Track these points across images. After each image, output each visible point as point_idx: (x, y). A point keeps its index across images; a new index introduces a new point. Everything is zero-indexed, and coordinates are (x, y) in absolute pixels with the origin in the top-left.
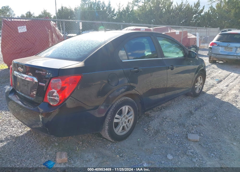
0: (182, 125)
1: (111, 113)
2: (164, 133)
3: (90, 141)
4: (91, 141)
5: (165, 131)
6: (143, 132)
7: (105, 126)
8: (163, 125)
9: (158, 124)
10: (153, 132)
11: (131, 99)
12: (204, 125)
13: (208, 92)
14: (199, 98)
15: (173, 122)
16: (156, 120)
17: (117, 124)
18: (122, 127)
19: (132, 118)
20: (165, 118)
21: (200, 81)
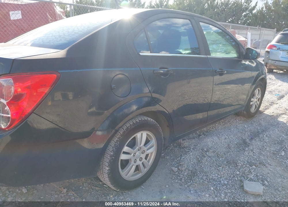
0: (232, 163)
1: (115, 145)
2: (205, 178)
3: (81, 187)
4: (83, 187)
5: (206, 173)
6: (170, 173)
7: (103, 167)
8: (202, 162)
9: (195, 159)
10: (186, 174)
11: (152, 120)
12: (267, 165)
13: (267, 112)
14: (255, 119)
15: (218, 157)
16: (191, 154)
17: (126, 163)
18: (134, 168)
19: (152, 151)
20: (205, 149)
21: (258, 95)
